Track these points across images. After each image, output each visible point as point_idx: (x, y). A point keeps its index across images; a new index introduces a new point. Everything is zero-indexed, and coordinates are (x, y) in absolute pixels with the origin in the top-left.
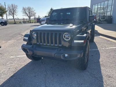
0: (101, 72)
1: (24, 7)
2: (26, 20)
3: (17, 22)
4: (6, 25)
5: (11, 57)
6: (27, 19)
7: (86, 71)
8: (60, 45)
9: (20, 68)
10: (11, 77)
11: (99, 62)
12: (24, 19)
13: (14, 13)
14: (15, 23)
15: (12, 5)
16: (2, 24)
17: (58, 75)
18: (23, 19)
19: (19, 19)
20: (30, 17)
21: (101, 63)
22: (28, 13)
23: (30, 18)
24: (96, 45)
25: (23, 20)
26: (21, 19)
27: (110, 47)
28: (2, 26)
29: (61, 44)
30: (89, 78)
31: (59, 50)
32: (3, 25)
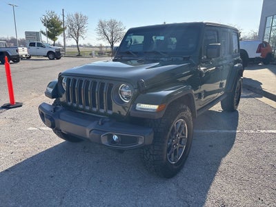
0: (209, 188)
1: (103, 21)
2: (105, 49)
3: (83, 52)
4: (58, 59)
5: (31, 128)
6: (107, 47)
7: (173, 180)
8: (110, 112)
9: (34, 154)
10: (6, 170)
11: (218, 164)
12: (101, 47)
13: (80, 32)
14: (79, 56)
15: (77, 15)
16: (51, 56)
17: (100, 181)
18: (99, 47)
19: (91, 46)
20: (112, 43)
21: (222, 167)
22: (109, 33)
23: (112, 46)
24: (238, 119)
25: (98, 49)
26: (96, 47)
27: (272, 129)
28: (50, 59)
29: (111, 110)
30: (171, 198)
31: (100, 123)
32: (53, 59)
